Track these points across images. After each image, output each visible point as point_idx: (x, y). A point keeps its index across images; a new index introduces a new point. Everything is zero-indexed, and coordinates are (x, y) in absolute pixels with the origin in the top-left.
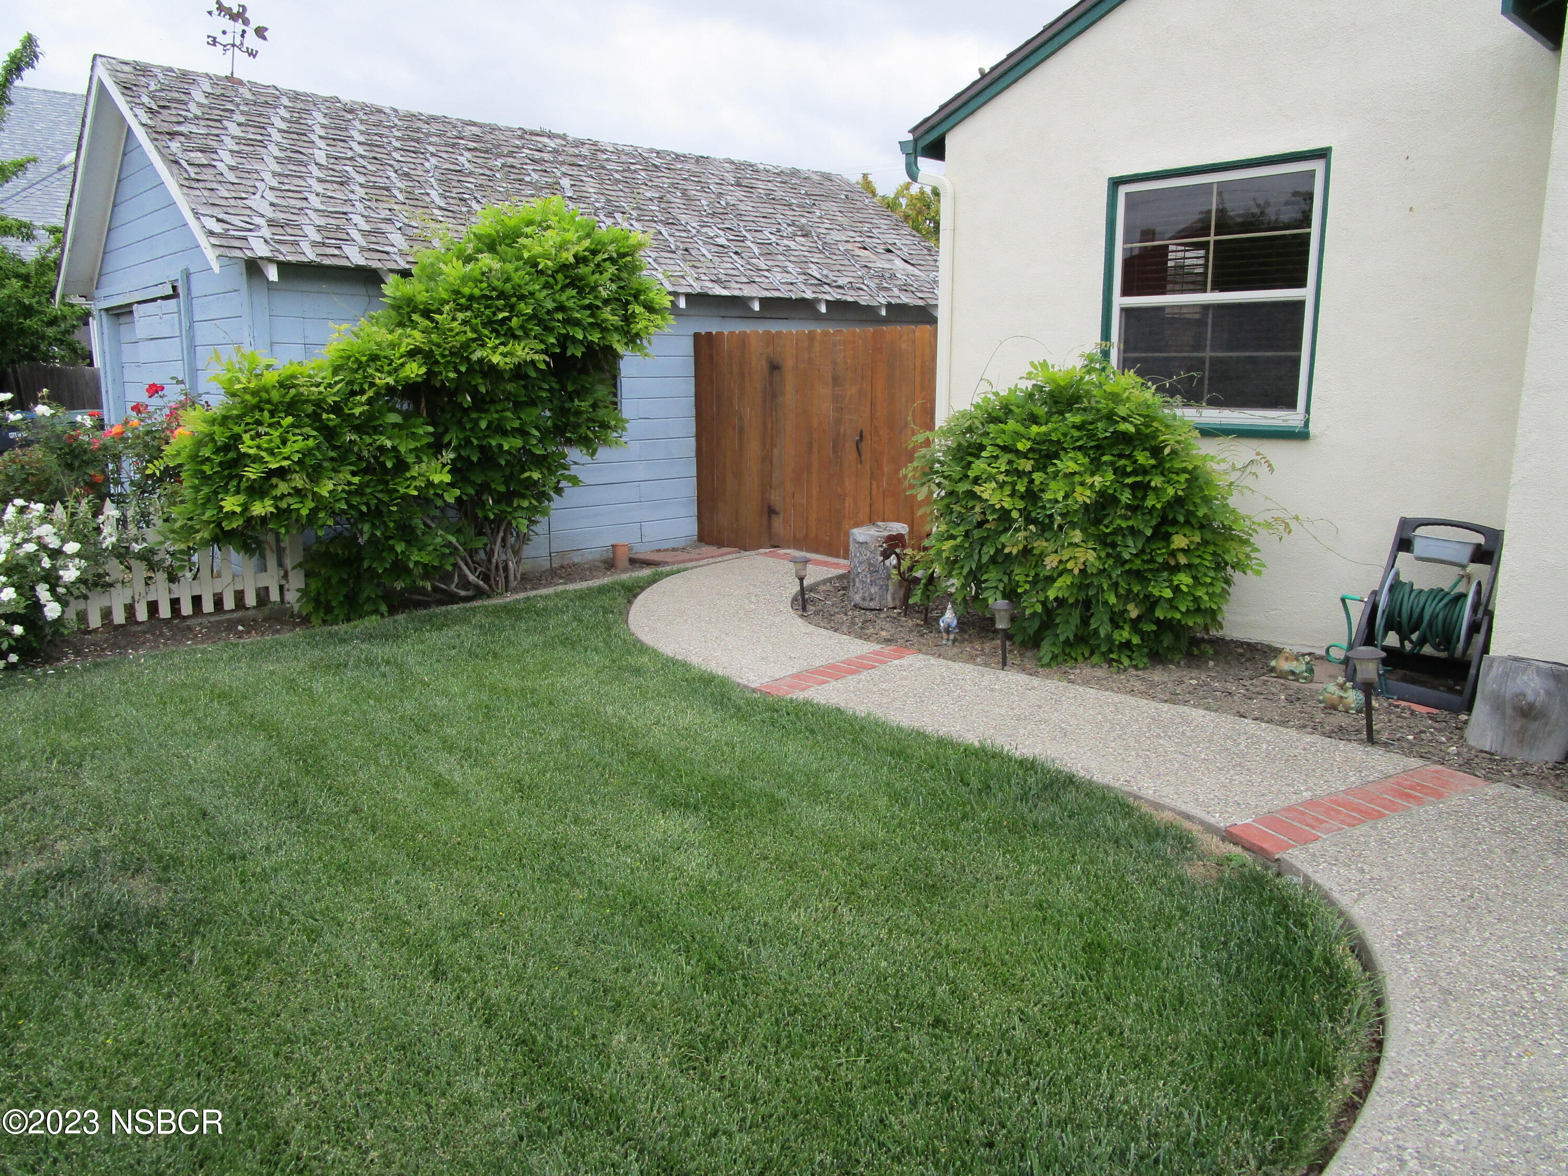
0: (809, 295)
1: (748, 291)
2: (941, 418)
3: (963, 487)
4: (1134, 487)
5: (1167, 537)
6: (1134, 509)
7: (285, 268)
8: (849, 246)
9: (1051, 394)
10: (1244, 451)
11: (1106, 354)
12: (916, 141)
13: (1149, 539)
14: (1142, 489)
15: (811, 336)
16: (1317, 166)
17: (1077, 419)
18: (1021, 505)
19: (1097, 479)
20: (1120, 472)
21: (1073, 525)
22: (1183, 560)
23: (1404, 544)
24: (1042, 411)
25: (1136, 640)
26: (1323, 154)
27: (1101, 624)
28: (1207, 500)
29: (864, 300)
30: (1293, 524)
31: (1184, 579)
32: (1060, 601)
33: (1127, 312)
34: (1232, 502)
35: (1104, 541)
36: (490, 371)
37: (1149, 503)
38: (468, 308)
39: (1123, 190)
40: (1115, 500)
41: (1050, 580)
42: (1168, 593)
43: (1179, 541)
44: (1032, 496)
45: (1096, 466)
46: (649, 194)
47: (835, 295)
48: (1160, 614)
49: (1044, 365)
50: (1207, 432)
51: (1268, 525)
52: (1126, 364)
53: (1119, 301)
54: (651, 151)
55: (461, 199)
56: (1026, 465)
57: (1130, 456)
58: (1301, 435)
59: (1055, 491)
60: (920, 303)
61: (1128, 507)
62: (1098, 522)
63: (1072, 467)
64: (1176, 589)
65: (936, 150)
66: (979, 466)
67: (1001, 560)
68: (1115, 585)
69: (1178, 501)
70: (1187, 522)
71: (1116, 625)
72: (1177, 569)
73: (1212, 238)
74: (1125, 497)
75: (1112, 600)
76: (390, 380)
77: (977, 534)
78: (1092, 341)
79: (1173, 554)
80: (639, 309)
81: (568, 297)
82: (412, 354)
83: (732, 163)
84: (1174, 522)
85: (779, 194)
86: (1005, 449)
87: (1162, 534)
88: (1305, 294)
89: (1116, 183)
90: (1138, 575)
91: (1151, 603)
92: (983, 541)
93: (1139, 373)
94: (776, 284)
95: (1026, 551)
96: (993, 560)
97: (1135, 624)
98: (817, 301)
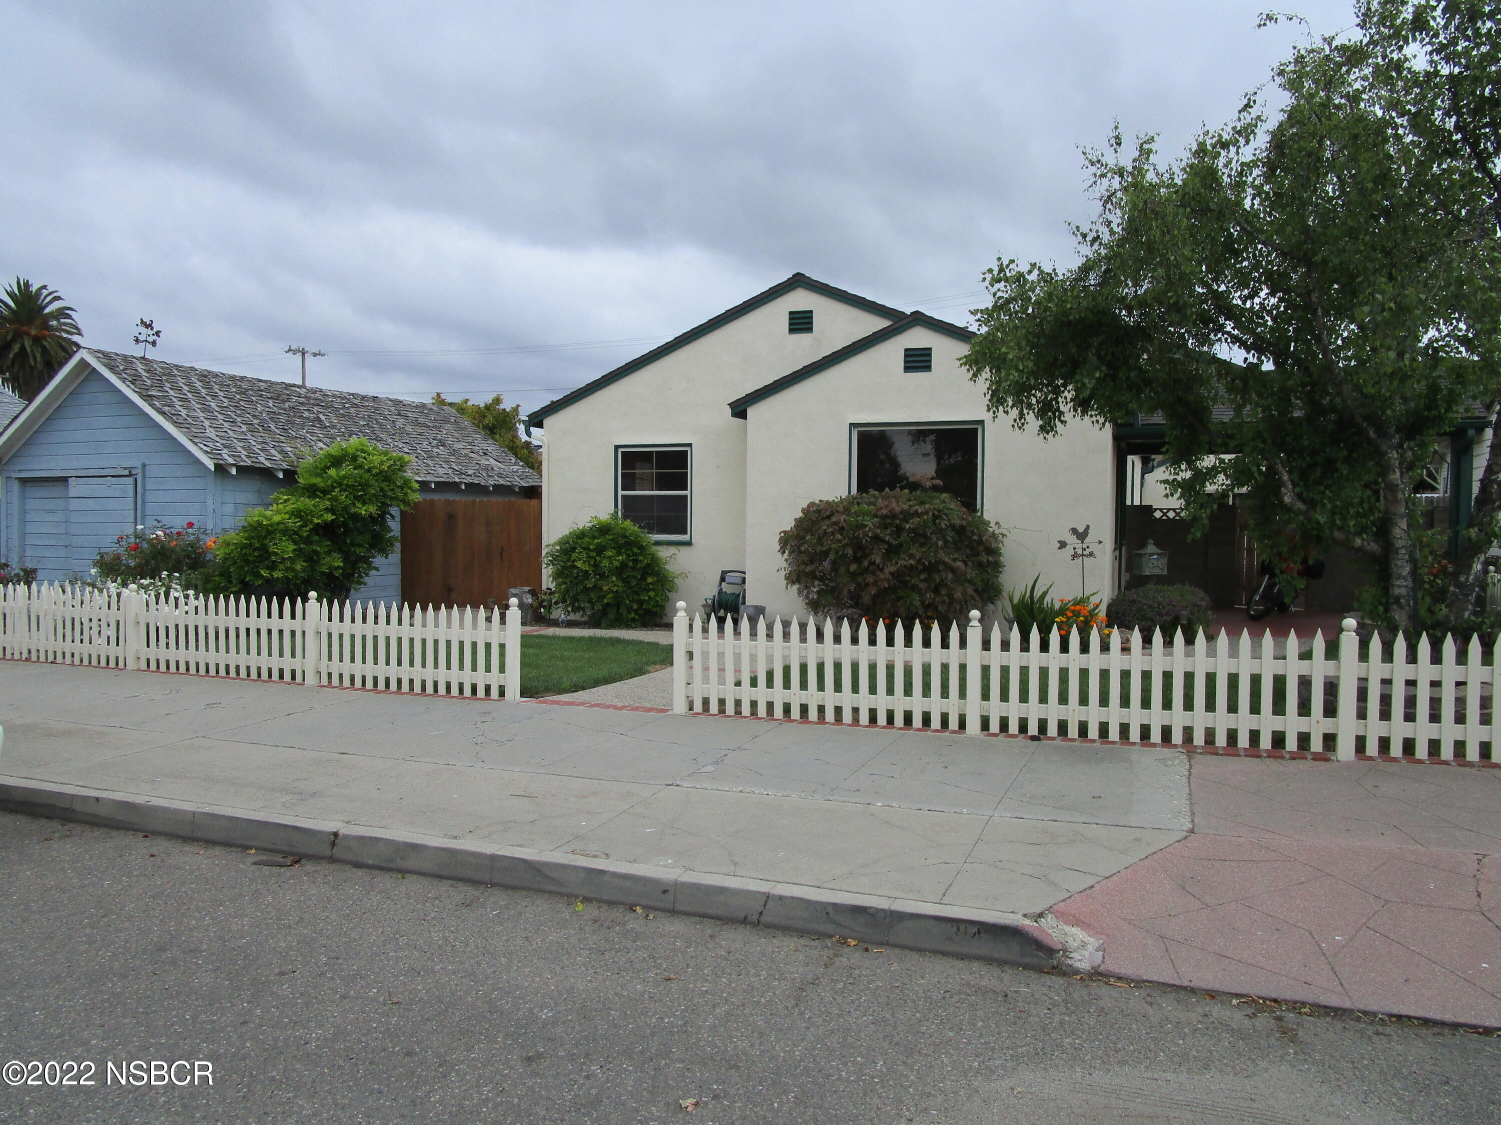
0: (457, 480)
1: (429, 478)
2: (545, 542)
3: (569, 564)
4: (633, 560)
5: (645, 579)
6: (634, 568)
7: (240, 469)
8: (466, 451)
9: (599, 528)
10: (672, 550)
11: (616, 512)
12: (529, 420)
13: (639, 580)
14: (636, 561)
15: (474, 502)
16: (688, 449)
17: (611, 537)
18: (592, 569)
19: (620, 558)
20: (628, 556)
21: (612, 575)
22: (651, 587)
23: (723, 579)
24: (597, 534)
25: (637, 617)
26: (690, 445)
27: (623, 611)
28: (658, 565)
29: (483, 483)
30: (688, 574)
31: (652, 594)
32: (608, 604)
33: (623, 496)
34: (667, 567)
35: (624, 581)
36: (356, 517)
37: (639, 566)
38: (345, 490)
39: (620, 450)
40: (626, 565)
41: (605, 597)
42: (647, 598)
43: (650, 580)
44: (596, 565)
45: (619, 554)
46: (362, 423)
47: (469, 480)
48: (644, 606)
49: (596, 517)
50: (658, 543)
51: (679, 575)
52: (625, 517)
53: (621, 493)
54: (350, 394)
55: (283, 429)
56: (594, 554)
57: (631, 550)
58: (689, 544)
59: (605, 563)
60: (509, 484)
61: (632, 568)
62: (621, 574)
63: (611, 554)
64: (650, 597)
65: (540, 425)
66: (575, 555)
67: (586, 590)
68: (628, 597)
69: (648, 565)
70: (652, 574)
71: (629, 612)
72: (649, 590)
73: (654, 471)
74: (631, 564)
75: (628, 602)
76: (319, 521)
77: (575, 581)
78: (612, 509)
79: (648, 584)
80: (409, 491)
81: (384, 485)
82: (327, 510)
83: (390, 400)
84: (648, 573)
85: (421, 420)
86: (584, 549)
87: (644, 578)
88: (687, 493)
89: (617, 447)
90: (637, 593)
91: (641, 602)
92: (577, 584)
93: (631, 520)
94: (441, 474)
95: (595, 586)
96: (582, 591)
97: (636, 611)
98: (461, 482)
